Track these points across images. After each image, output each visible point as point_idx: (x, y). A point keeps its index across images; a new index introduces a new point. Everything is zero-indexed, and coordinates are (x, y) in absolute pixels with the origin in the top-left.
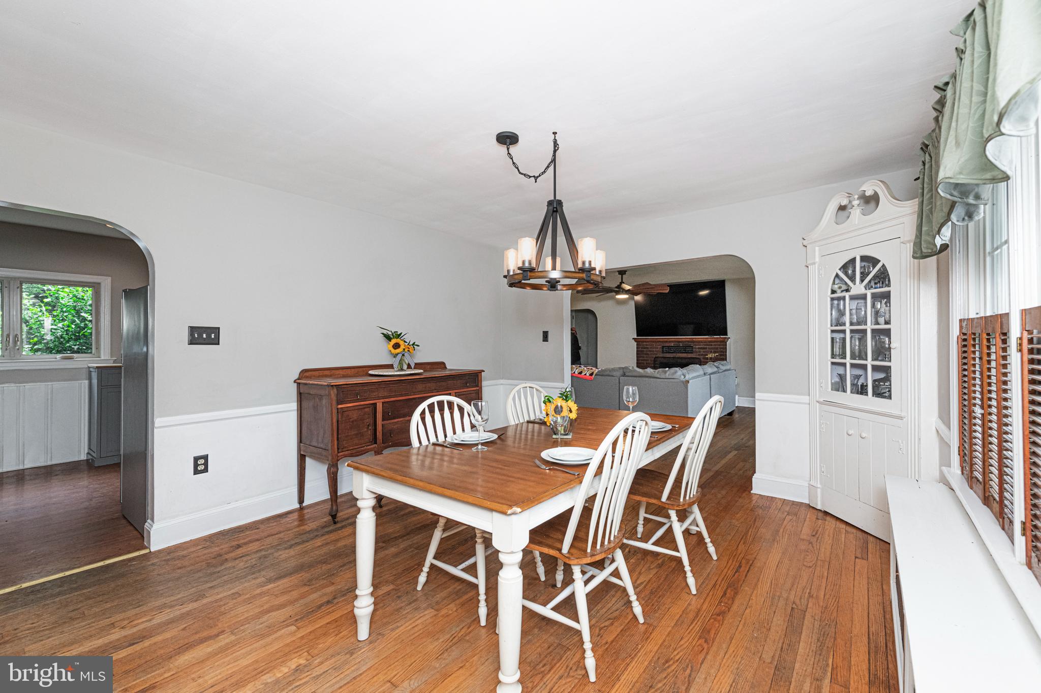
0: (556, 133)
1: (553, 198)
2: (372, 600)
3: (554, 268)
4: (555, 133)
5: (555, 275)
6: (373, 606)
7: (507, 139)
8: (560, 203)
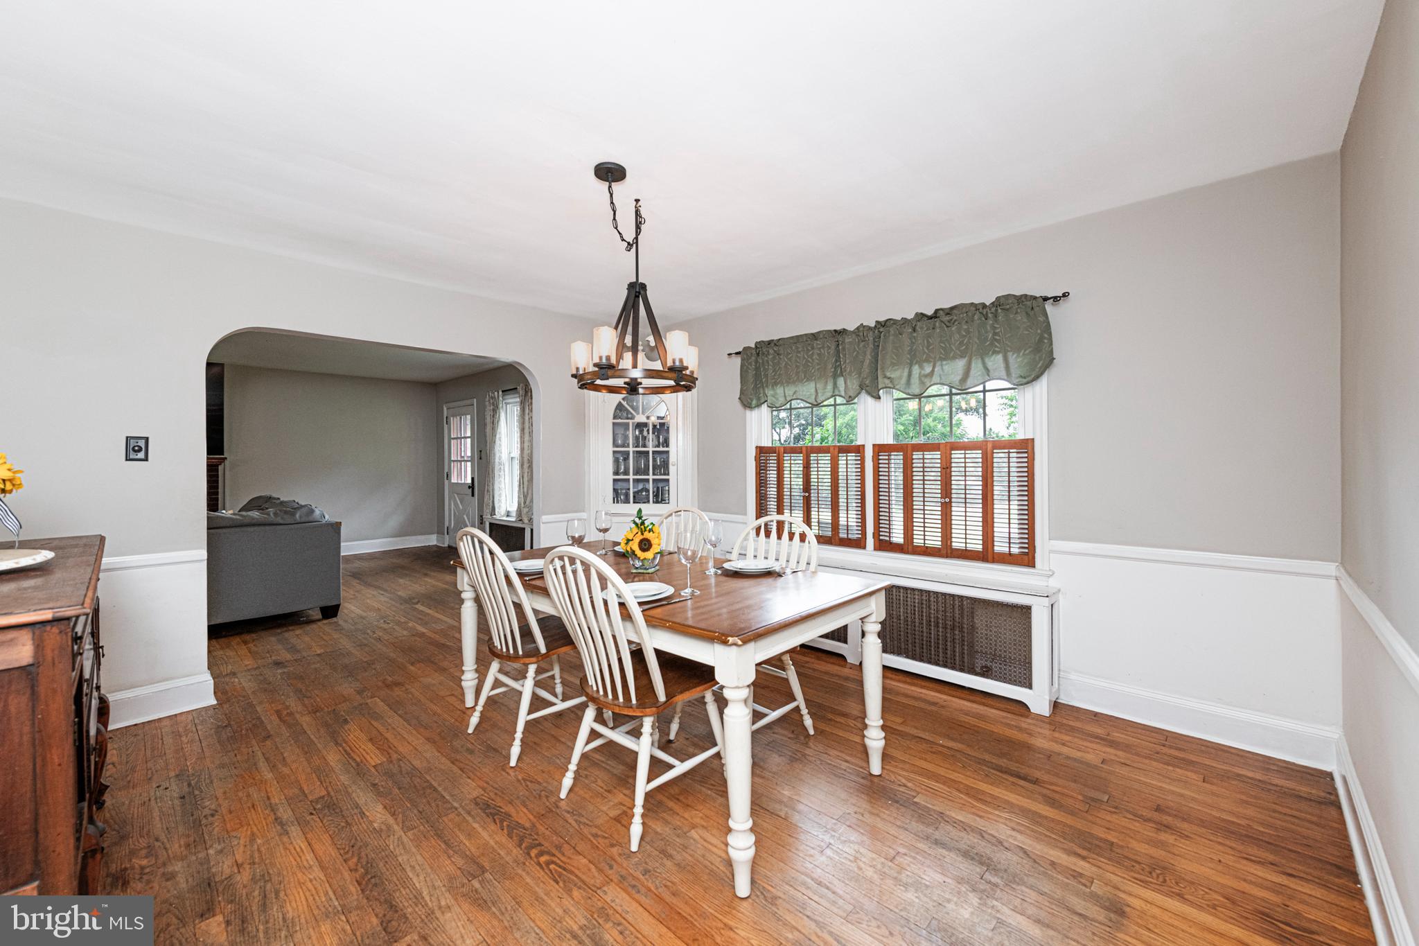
0: (639, 200)
1: (635, 280)
2: (752, 839)
3: (635, 366)
4: (637, 201)
5: (636, 374)
6: (753, 849)
7: (610, 173)
8: (643, 286)
